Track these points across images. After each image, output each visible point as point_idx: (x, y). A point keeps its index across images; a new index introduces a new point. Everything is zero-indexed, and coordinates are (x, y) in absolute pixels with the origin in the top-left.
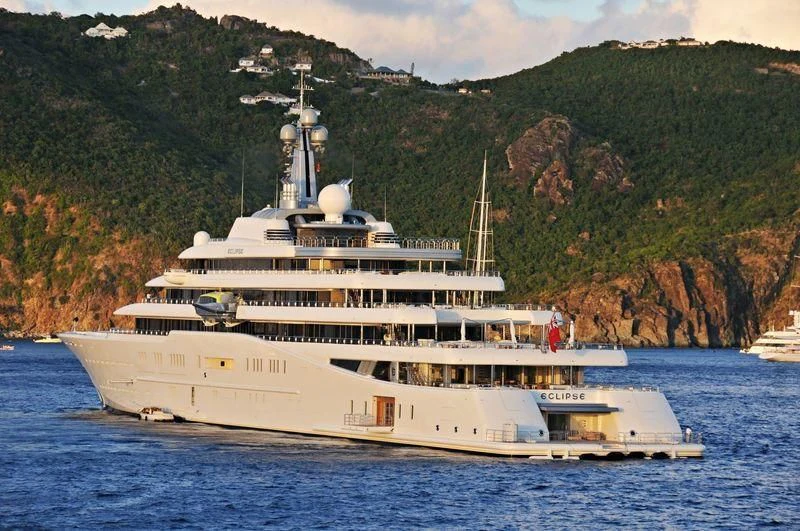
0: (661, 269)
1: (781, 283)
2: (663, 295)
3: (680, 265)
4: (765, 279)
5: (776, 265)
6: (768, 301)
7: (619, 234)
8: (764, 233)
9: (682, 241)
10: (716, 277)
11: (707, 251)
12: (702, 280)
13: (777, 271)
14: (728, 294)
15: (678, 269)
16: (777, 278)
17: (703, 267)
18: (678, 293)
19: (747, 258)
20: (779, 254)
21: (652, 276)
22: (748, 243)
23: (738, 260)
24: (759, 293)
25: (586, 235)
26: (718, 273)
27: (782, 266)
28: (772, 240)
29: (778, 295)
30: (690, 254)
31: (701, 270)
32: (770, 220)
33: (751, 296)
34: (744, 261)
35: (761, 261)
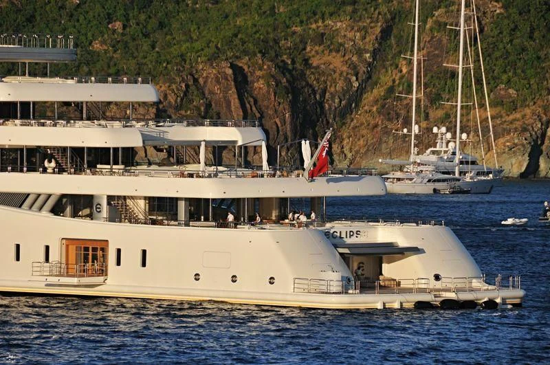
0: (207, 72)
1: (361, 90)
2: (208, 106)
3: (232, 66)
4: (340, 85)
5: (354, 67)
6: (344, 113)
7: (161, 25)
8: (340, 25)
9: (236, 35)
10: (278, 83)
11: (267, 48)
12: (260, 86)
13: (356, 75)
14: (293, 105)
15: (230, 71)
16: (356, 84)
17: (261, 69)
18: (228, 104)
19: (319, 58)
20: (360, 52)
21: (196, 80)
22: (320, 38)
23: (306, 61)
24: (333, 103)
25: (118, 25)
26: (280, 77)
27: (362, 69)
28: (350, 35)
29: (357, 106)
30: (245, 52)
31: (259, 73)
32: (349, 8)
33: (322, 108)
34: (315, 62)
35: (337, 61)
